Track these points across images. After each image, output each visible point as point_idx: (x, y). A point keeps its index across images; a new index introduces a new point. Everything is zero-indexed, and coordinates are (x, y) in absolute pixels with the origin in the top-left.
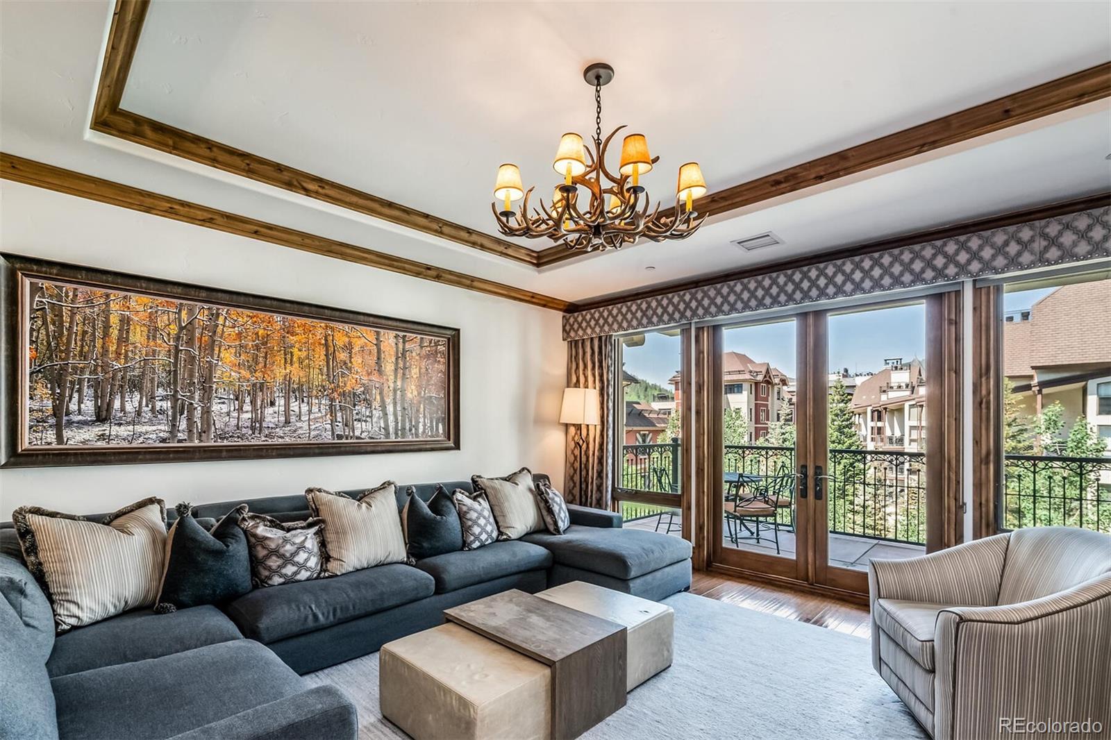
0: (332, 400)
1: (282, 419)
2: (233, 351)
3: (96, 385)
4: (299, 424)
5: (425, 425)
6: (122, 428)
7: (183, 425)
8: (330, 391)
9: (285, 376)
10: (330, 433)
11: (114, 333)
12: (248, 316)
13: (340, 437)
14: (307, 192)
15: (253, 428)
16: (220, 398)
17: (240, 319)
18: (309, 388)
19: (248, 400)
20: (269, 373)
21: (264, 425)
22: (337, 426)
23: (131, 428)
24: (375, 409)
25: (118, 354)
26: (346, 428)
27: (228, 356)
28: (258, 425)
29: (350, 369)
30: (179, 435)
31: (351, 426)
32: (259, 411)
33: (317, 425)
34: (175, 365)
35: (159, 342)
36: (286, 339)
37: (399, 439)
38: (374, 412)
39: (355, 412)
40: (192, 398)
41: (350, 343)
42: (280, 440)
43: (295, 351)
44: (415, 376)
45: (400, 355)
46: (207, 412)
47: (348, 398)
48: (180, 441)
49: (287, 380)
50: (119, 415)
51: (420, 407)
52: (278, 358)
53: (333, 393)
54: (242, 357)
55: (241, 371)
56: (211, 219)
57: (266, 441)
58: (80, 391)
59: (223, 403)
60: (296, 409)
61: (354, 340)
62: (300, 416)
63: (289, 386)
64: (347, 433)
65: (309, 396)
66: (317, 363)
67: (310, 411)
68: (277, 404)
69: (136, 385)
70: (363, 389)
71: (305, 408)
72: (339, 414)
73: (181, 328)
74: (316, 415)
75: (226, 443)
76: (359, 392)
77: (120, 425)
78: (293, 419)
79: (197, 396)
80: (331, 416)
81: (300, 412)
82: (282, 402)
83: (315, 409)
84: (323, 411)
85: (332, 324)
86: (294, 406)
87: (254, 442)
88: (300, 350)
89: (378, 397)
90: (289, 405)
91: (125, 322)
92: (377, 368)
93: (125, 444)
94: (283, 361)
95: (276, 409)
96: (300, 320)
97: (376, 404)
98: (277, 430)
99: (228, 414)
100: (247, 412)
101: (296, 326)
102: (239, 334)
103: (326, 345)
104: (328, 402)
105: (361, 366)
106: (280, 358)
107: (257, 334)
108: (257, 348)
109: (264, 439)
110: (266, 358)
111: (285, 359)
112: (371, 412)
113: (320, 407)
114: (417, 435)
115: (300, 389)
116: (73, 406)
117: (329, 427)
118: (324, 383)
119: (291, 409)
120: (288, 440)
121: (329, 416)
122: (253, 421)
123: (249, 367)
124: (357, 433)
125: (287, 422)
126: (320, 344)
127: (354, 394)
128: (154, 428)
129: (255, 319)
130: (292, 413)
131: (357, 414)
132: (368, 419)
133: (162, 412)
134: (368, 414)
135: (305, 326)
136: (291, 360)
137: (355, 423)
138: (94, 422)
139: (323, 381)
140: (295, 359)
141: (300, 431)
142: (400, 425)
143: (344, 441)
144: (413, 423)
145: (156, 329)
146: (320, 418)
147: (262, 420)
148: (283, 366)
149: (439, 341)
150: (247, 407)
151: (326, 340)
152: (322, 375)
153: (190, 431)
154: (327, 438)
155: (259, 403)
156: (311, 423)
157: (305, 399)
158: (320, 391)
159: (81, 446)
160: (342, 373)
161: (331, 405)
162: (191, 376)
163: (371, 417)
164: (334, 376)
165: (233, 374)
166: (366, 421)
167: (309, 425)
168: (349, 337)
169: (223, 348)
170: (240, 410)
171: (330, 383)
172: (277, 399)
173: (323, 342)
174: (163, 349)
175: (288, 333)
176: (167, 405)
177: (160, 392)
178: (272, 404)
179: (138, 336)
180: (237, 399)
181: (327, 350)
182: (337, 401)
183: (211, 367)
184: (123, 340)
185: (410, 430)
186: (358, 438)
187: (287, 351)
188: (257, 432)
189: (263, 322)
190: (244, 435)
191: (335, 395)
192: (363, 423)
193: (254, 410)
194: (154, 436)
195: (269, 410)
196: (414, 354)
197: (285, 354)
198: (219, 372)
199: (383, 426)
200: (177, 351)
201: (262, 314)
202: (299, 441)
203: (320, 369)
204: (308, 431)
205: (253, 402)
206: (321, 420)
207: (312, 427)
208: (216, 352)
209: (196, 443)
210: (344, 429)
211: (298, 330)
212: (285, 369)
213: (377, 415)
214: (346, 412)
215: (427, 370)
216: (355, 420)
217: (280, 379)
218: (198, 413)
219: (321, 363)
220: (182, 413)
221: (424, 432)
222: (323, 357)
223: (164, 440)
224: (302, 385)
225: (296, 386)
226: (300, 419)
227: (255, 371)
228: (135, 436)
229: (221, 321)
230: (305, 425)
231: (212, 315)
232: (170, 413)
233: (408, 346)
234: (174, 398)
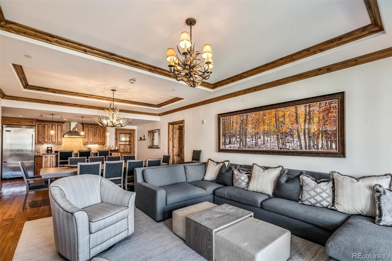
0: (278, 135)
1: (263, 142)
2: (251, 124)
3: (229, 136)
4: (267, 144)
5: (322, 144)
6: (233, 145)
7: (242, 145)
8: (277, 133)
9: (263, 129)
10: (277, 147)
11: (231, 125)
12: (254, 114)
13: (281, 148)
14: (245, 77)
15: (255, 145)
16: (248, 137)
17: (253, 115)
18: (270, 132)
19: (254, 137)
20: (259, 129)
21: (258, 144)
22: (280, 144)
23: (234, 145)
24: (295, 138)
25: (232, 129)
26: (283, 145)
27: (250, 126)
28: (257, 144)
29: (284, 124)
30: (241, 147)
31: (285, 145)
32: (257, 140)
33: (273, 144)
34: (240, 130)
35: (238, 125)
36: (264, 118)
37: (307, 150)
38: (295, 139)
39: (286, 139)
40: (243, 138)
41: (284, 114)
42: (262, 149)
43: (266, 121)
44: (316, 122)
45: (307, 114)
46: (246, 141)
47: (284, 135)
48: (241, 148)
49: (264, 130)
50: (232, 142)
51: (319, 135)
52: (261, 124)
53: (278, 133)
54: (253, 126)
55: (253, 129)
56: (245, 92)
57: (259, 149)
58: (227, 138)
59: (249, 138)
60: (267, 139)
61: (285, 113)
62: (267, 141)
63: (264, 132)
64: (283, 147)
65: (270, 135)
66: (272, 124)
67: (271, 140)
68: (261, 138)
69: (234, 136)
70: (289, 130)
71: (269, 139)
72: (280, 140)
73: (241, 121)
74: (273, 141)
75: (250, 149)
76: (288, 132)
77: (232, 144)
78: (266, 142)
79: (244, 137)
80: (278, 141)
81: (268, 140)
82: (263, 137)
83: (272, 139)
84: (275, 140)
85: (277, 109)
86: (266, 138)
87: (256, 149)
88: (267, 121)
89: (296, 133)
90: (264, 138)
91: (233, 122)
92: (295, 121)
93: (233, 149)
94: (263, 125)
95: (261, 139)
96: (267, 111)
97: (295, 136)
98: (262, 146)
99: (250, 141)
100: (254, 141)
101: (266, 113)
102: (252, 120)
103: (276, 117)
104: (276, 136)
105: (288, 122)
106: (262, 124)
107: (256, 118)
108: (256, 122)
109: (258, 148)
110: (258, 125)
111: (263, 124)
112: (293, 139)
113: (274, 138)
114: (318, 148)
115: (268, 133)
116: (226, 141)
117: (277, 145)
118: (275, 130)
119: (265, 139)
120: (264, 149)
121: (277, 141)
122: (255, 143)
123: (254, 128)
124: (288, 147)
125: (264, 143)
126: (273, 117)
127: (286, 133)
128: (237, 145)
129: (256, 114)
130: (265, 140)
131: (287, 140)
132: (292, 142)
133: (238, 141)
134: (292, 140)
135: (269, 112)
136: (265, 124)
137: (287, 143)
138: (229, 144)
139: (274, 129)
140: (266, 124)
141: (268, 146)
142: (307, 144)
143: (282, 150)
144: (315, 143)
145: (237, 122)
146: (274, 142)
147: (258, 143)
148: (263, 126)
149: (332, 101)
150: (254, 139)
151: (276, 115)
152: (274, 127)
153: (243, 146)
154: (276, 149)
155: (257, 138)
156: (271, 144)
157: (269, 136)
158: (274, 133)
159: (227, 149)
160: (282, 126)
161: (278, 137)
162: (243, 132)
163: (293, 141)
164: (278, 127)
165: (251, 130)
166: (291, 143)
167: (270, 144)
168: (284, 112)
169: (249, 124)
170: (252, 140)
171: (277, 130)
172: (261, 137)
173: (275, 116)
174: (238, 126)
175: (264, 116)
176: (239, 140)
177: (238, 137)
178: (260, 138)
179: (235, 125)
180: (252, 137)
181: (276, 119)
182: (280, 136)
183: (246, 130)
184: (233, 126)
185: (314, 146)
186: (288, 149)
187: (264, 122)
188: (256, 146)
189: (258, 114)
190: (253, 147)
191: (279, 134)
192: (290, 143)
193: (256, 140)
194: (237, 147)
195: (259, 140)
196: (315, 112)
197: (263, 123)
198: (248, 130)
199: (299, 144)
200: (241, 126)
201: (257, 112)
202: (267, 149)
203: (274, 126)
204: (270, 146)
205: (255, 138)
206: (274, 143)
207: (271, 145)
208: (248, 125)
209: (244, 149)
210: (282, 146)
211: (267, 114)
212: (263, 127)
213: (296, 140)
214: (283, 140)
215: (324, 118)
216: (287, 142)
217: (262, 130)
218: (244, 141)
219: (274, 123)
220: (241, 142)
221: (322, 147)
222: (275, 121)
223: (238, 148)
224: (268, 132)
225: (266, 132)
226: (268, 142)
227: (256, 129)
228: (235, 147)
229: (248, 117)
230: (269, 144)
231: (247, 116)
232: (239, 142)
233: (311, 109)
234: (240, 138)
